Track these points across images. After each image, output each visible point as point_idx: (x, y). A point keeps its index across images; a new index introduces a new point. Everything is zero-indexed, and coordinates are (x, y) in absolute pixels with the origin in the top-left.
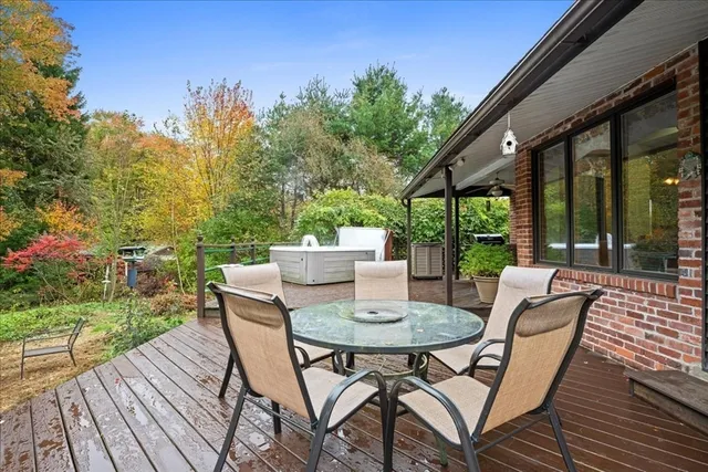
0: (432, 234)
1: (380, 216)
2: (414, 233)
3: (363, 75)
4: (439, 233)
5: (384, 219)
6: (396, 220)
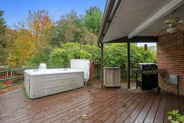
0: (114, 62)
1: (89, 54)
2: (105, 62)
3: (88, 9)
4: (117, 62)
5: (90, 55)
6: (96, 56)
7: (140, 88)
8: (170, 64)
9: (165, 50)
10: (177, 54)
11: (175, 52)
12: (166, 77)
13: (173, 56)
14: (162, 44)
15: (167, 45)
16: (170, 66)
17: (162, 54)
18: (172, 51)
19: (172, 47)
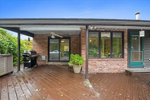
7: (27, 67)
8: (41, 51)
9: (38, 43)
10: (45, 46)
11: (44, 45)
12: (39, 58)
13: (43, 47)
14: (37, 39)
15: (40, 40)
16: (41, 52)
17: (37, 45)
18: (42, 44)
19: (42, 42)
